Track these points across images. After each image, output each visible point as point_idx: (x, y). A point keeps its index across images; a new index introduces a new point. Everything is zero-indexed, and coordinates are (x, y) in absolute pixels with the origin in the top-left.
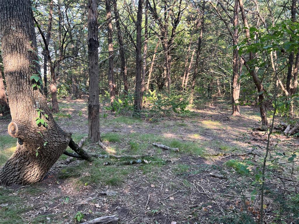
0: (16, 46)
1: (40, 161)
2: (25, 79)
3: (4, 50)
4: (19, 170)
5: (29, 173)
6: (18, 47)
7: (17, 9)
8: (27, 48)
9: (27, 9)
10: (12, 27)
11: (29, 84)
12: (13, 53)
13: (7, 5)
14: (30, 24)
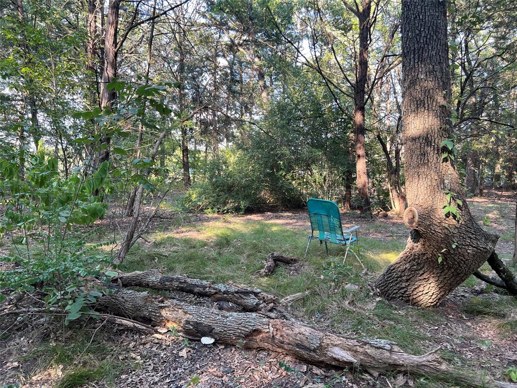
0: (424, 100)
1: (441, 273)
2: (432, 147)
3: (406, 108)
4: (407, 281)
5: (421, 289)
6: (426, 101)
7: (428, 48)
8: (439, 101)
9: (443, 46)
10: (420, 75)
11: (438, 153)
12: (419, 111)
13: (416, 46)
14: (445, 66)
